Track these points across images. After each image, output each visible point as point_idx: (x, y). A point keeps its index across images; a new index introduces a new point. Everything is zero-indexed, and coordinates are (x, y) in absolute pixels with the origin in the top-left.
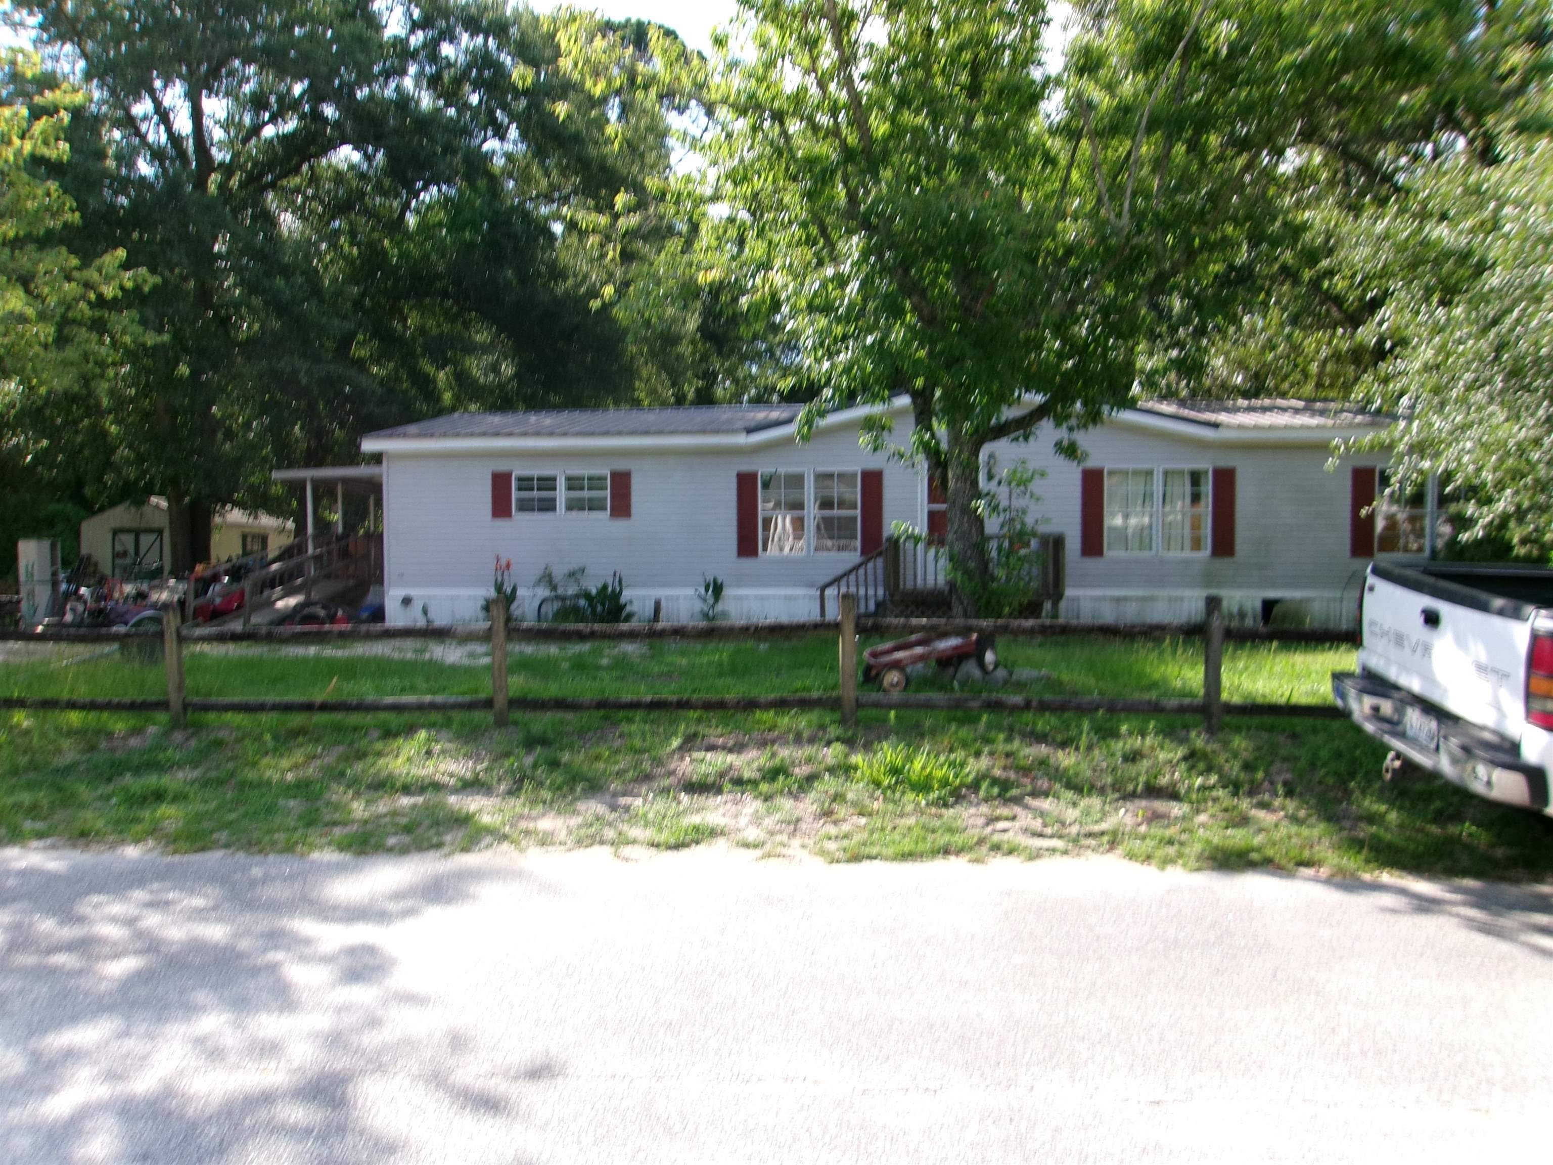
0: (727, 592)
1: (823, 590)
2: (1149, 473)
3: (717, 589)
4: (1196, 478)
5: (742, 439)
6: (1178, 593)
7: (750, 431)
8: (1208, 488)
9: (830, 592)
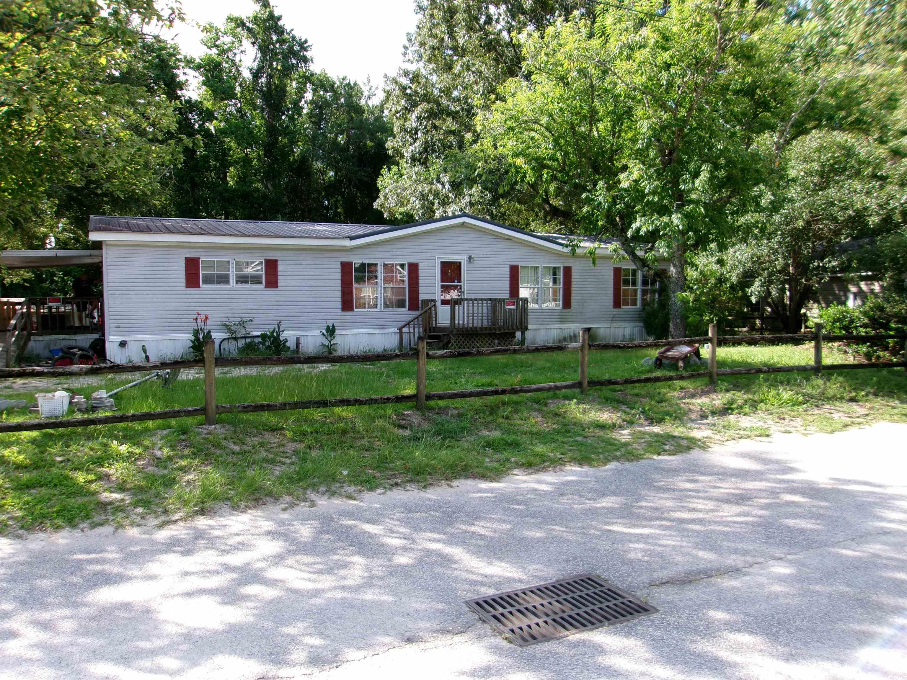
0: (337, 332)
1: (400, 329)
2: (537, 268)
3: (331, 331)
4: (555, 271)
5: (348, 243)
6: (549, 326)
7: (352, 238)
8: (561, 276)
9: (405, 330)
